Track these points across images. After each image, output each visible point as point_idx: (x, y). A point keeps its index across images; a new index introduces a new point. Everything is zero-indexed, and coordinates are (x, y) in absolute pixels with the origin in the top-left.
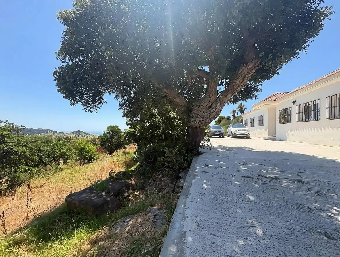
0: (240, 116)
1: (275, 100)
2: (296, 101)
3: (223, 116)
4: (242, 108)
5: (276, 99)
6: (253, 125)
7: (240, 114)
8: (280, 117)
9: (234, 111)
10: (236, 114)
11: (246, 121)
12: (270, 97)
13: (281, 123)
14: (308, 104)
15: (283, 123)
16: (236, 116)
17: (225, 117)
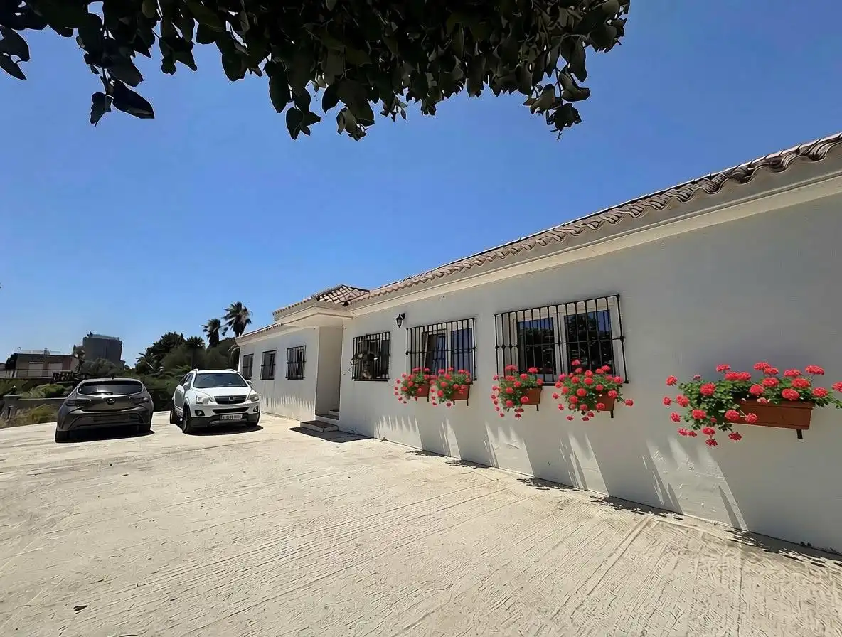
0: (232, 340)
1: (346, 304)
2: (404, 316)
3: (180, 334)
4: (239, 318)
5: (349, 302)
6: (268, 374)
7: (231, 333)
8: (356, 357)
9: (216, 324)
10: (220, 332)
11: (249, 359)
13: (358, 377)
14: (430, 329)
15: (366, 379)
16: (221, 338)
17: (185, 339)
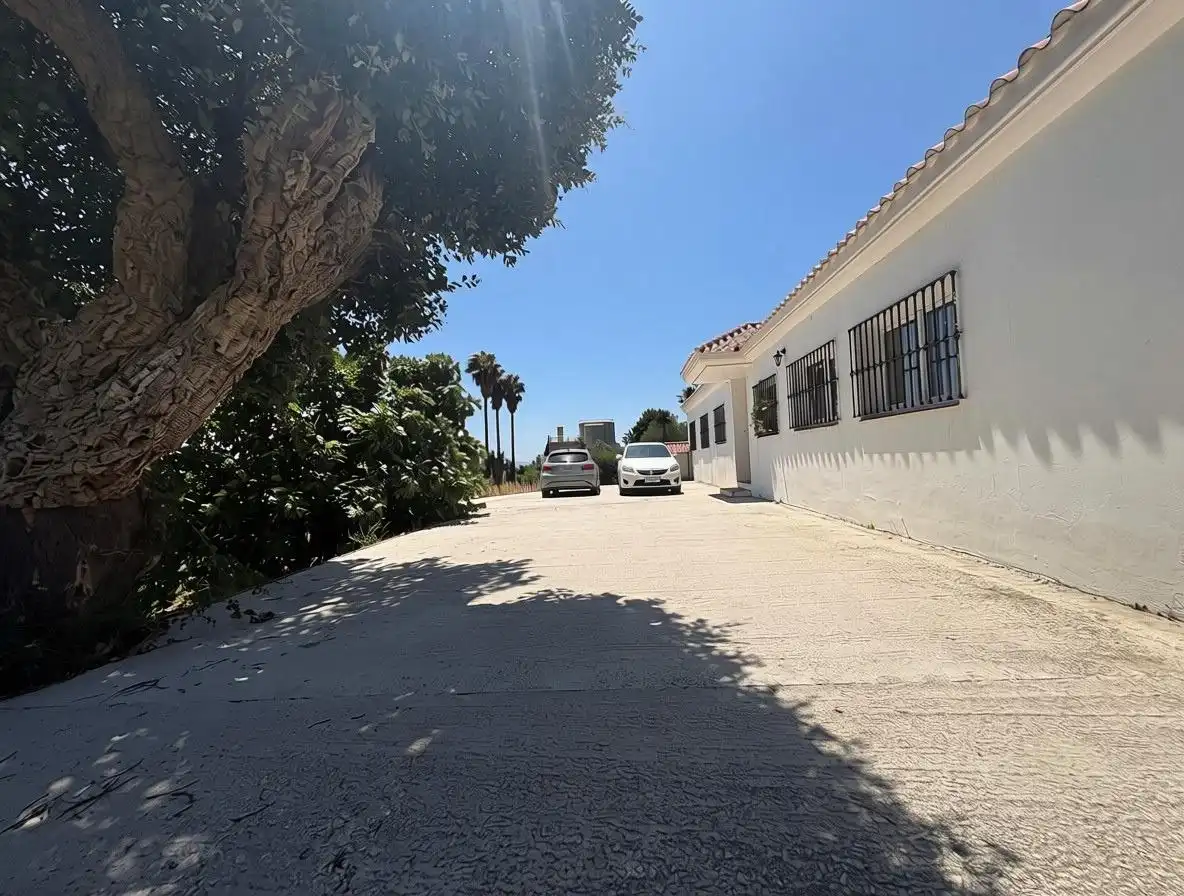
1: (737, 349)
2: (784, 351)
5: (739, 346)
6: (706, 441)
8: (754, 411)
11: (693, 427)
12: (725, 339)
13: (760, 435)
